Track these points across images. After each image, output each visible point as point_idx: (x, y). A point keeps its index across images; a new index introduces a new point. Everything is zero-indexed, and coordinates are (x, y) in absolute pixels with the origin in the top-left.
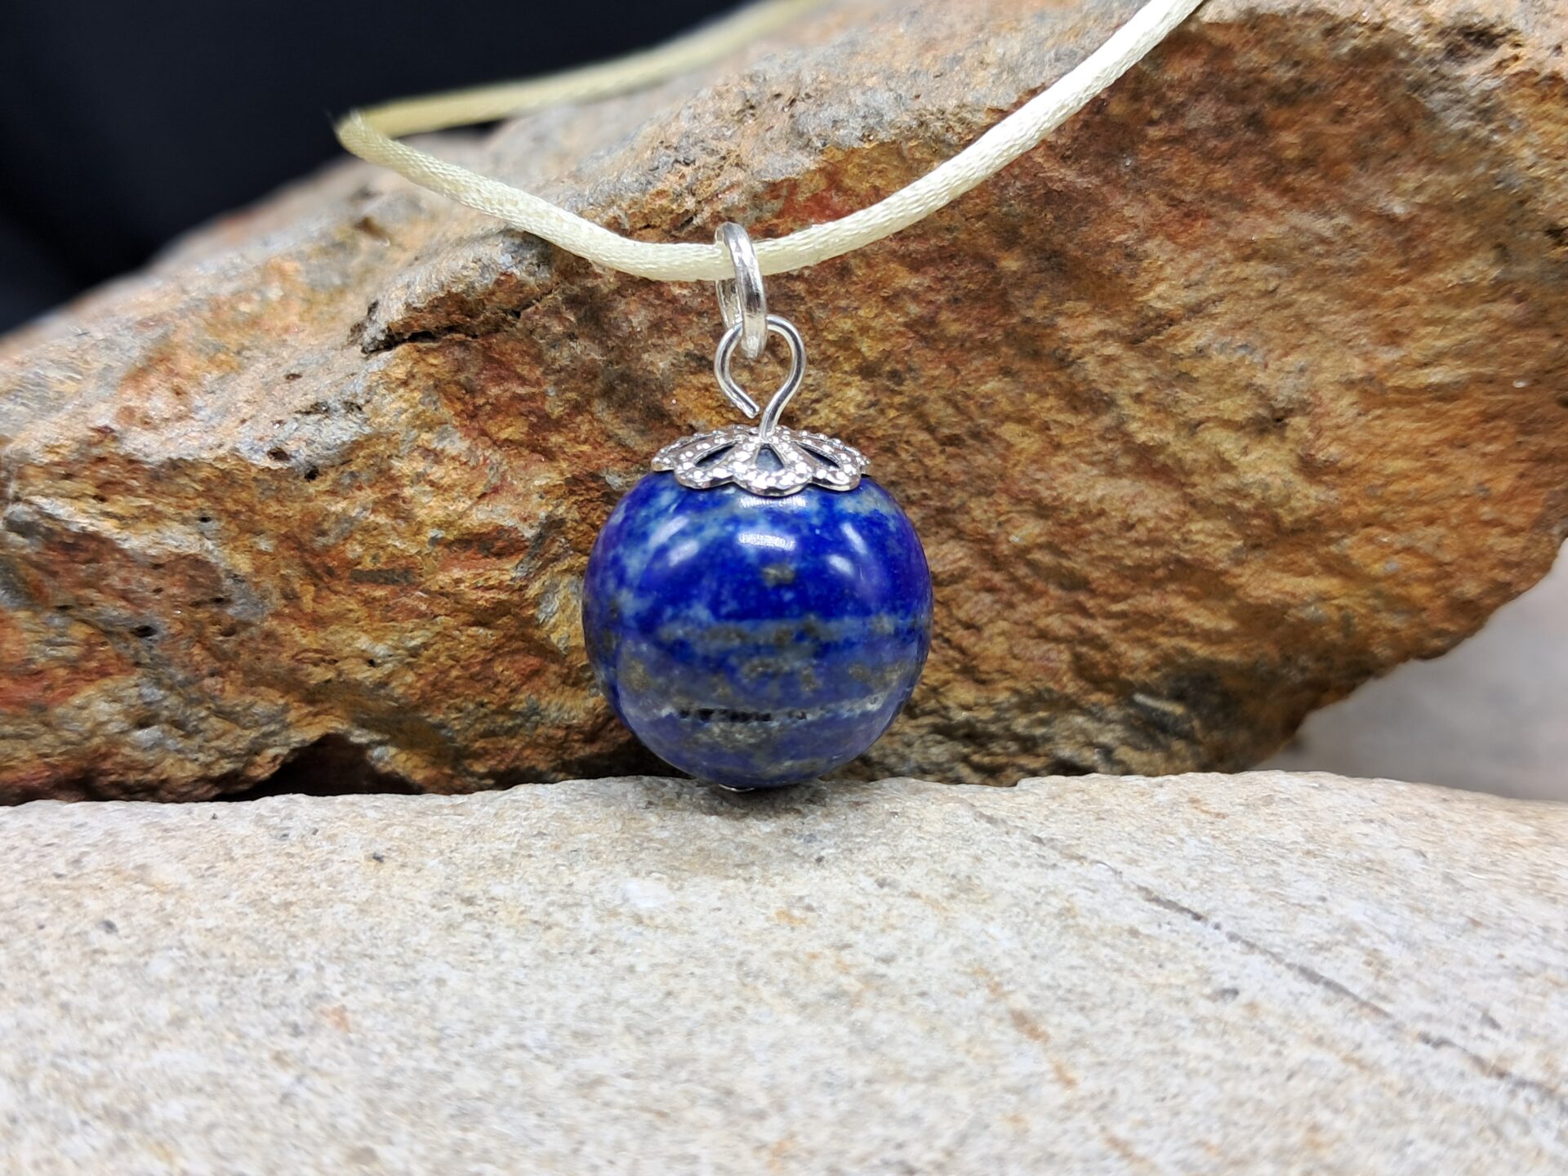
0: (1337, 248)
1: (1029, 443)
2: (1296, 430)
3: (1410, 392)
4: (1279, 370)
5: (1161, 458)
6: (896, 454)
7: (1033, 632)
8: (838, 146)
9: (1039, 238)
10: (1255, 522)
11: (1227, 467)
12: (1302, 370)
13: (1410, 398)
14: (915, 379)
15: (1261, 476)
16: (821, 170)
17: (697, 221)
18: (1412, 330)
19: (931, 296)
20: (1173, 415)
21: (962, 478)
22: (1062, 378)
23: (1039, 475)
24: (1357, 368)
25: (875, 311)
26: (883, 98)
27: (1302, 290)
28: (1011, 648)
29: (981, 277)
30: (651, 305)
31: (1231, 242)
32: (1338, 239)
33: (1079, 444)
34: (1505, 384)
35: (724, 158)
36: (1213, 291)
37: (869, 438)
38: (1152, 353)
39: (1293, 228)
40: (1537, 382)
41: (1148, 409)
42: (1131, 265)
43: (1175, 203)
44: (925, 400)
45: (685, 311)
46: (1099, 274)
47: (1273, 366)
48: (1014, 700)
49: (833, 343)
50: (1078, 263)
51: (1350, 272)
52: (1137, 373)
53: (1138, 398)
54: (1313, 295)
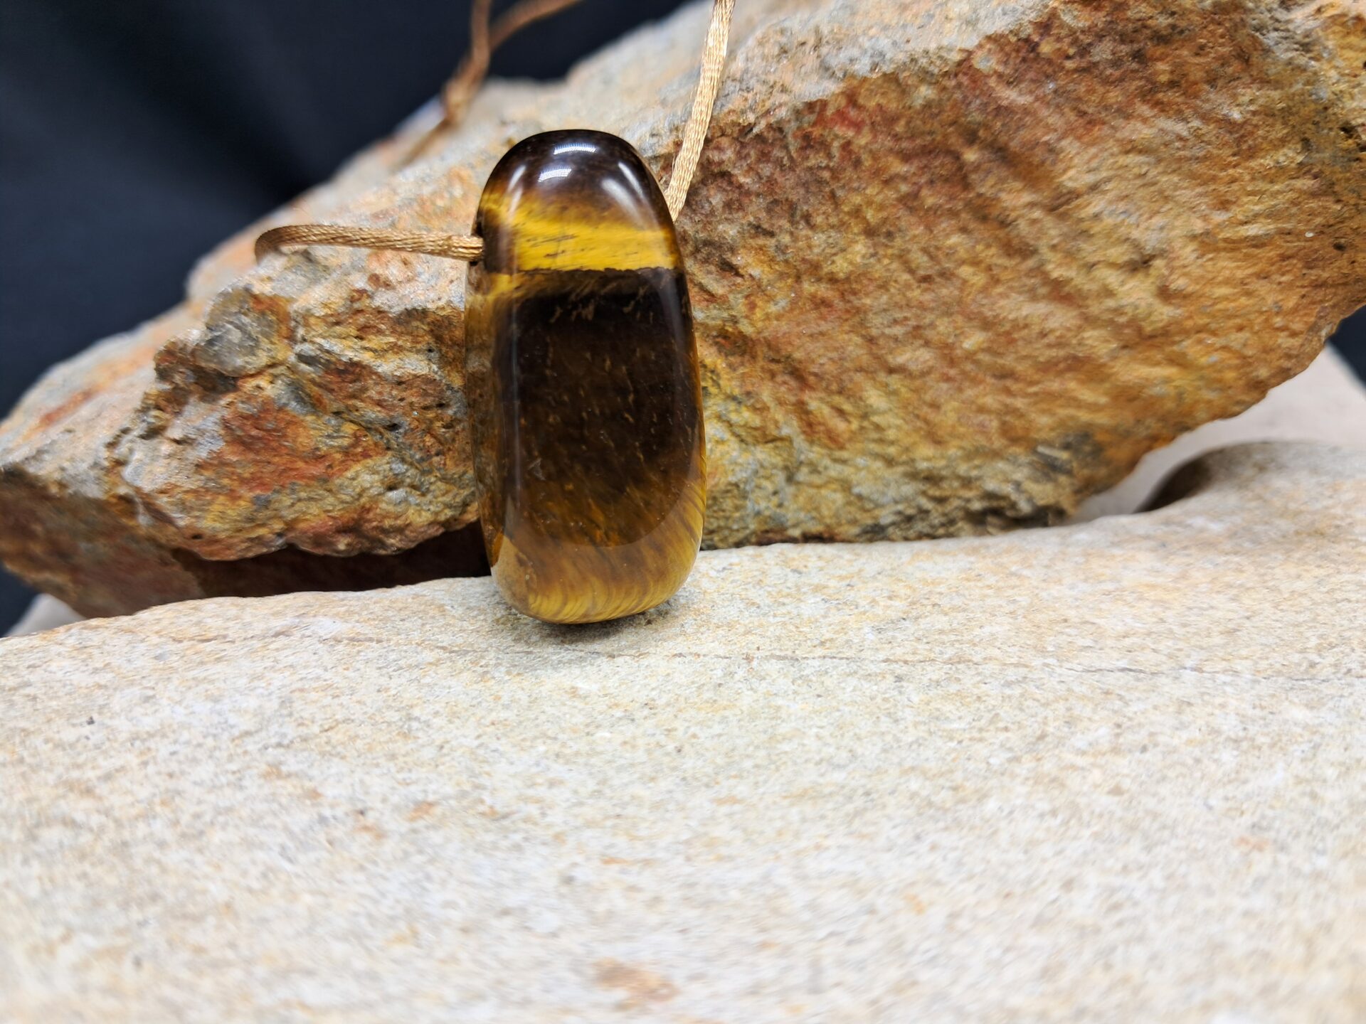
0: (1190, 144)
1: (979, 279)
2: (1158, 269)
3: (1234, 242)
4: (1147, 229)
5: (1067, 289)
6: (888, 290)
7: (974, 407)
8: (853, 76)
9: (990, 139)
10: (1127, 331)
11: (1109, 293)
12: (1162, 228)
13: (1233, 246)
14: (903, 237)
15: (1132, 300)
16: (843, 93)
17: (755, 131)
18: (1238, 198)
19: (915, 179)
20: (1074, 259)
21: (932, 305)
22: (1001, 234)
23: (984, 301)
24: (1198, 226)
25: (876, 190)
26: (884, 43)
27: (1164, 173)
28: (959, 419)
29: (949, 166)
30: (725, 190)
31: (1117, 141)
32: (1192, 139)
33: (1012, 279)
34: (1299, 235)
35: (772, 87)
36: (1104, 174)
37: (870, 280)
38: (1063, 217)
39: (1162, 130)
40: (1322, 232)
41: (1059, 255)
42: (1052, 157)
43: (1082, 114)
44: (909, 251)
45: (748, 193)
46: (1030, 164)
47: (1143, 226)
48: (960, 453)
49: (848, 213)
50: (1016, 155)
51: (1197, 159)
52: (1054, 230)
53: (1054, 248)
54: (1171, 177)
